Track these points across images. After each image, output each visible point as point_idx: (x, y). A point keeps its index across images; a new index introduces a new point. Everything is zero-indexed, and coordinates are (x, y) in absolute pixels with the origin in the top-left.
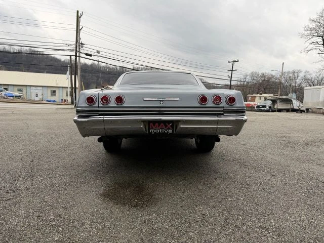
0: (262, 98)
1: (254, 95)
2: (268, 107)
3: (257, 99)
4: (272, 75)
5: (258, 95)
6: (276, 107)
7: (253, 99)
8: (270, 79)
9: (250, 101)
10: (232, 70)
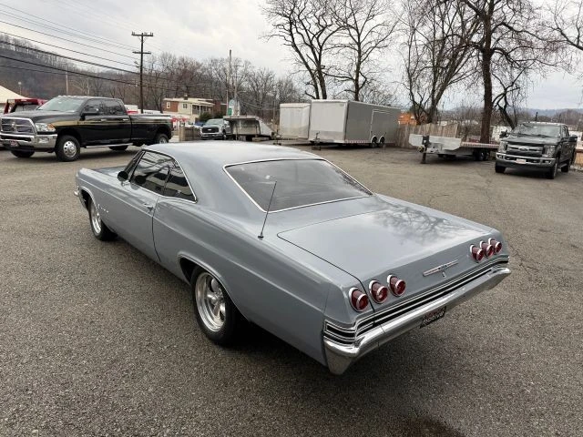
0: (189, 105)
1: (174, 99)
2: (220, 131)
3: (180, 107)
4: (197, 64)
5: (182, 100)
6: (235, 132)
7: (174, 108)
8: (194, 69)
9: (168, 110)
10: (142, 53)
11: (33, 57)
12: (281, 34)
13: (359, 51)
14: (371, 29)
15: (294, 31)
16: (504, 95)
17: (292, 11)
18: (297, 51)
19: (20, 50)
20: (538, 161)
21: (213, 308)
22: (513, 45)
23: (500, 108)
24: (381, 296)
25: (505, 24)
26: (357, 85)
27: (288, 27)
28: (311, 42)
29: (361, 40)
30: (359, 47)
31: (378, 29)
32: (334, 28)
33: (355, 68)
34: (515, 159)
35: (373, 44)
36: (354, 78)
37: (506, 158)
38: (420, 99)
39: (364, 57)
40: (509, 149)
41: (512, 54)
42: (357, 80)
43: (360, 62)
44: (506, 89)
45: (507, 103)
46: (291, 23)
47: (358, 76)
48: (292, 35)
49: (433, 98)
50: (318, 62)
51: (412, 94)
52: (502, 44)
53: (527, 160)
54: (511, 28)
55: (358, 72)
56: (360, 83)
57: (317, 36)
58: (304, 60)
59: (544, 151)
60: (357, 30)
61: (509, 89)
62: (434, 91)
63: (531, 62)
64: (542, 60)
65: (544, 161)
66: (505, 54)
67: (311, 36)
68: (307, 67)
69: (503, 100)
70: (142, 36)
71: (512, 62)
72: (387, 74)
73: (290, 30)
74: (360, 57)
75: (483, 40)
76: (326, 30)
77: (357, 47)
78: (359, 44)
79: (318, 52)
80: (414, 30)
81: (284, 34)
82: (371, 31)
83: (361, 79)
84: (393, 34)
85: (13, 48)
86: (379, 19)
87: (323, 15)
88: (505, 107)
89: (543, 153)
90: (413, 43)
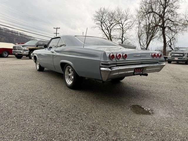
10: (56, 33)
11: (25, 37)
12: (98, 26)
13: (123, 30)
14: (126, 23)
15: (102, 25)
16: (170, 41)
17: (102, 19)
18: (103, 31)
19: (21, 35)
20: (182, 59)
21: (70, 78)
22: (172, 25)
23: (169, 46)
24: (119, 57)
25: (169, 19)
26: (122, 41)
27: (100, 24)
28: (108, 28)
29: (123, 27)
30: (123, 29)
31: (129, 23)
32: (115, 24)
33: (121, 35)
34: (174, 58)
35: (127, 28)
36: (121, 38)
37: (171, 58)
38: (143, 44)
39: (124, 32)
40: (172, 55)
41: (172, 28)
42: (122, 39)
43: (123, 34)
44: (170, 39)
45: (171, 44)
46: (101, 23)
47: (122, 38)
48: (102, 26)
49: (147, 44)
50: (110, 35)
51: (140, 42)
52: (168, 25)
53: (178, 58)
54: (171, 21)
55: (122, 36)
56: (123, 40)
57: (109, 27)
58: (105, 34)
59: (184, 55)
60: (122, 24)
61: (171, 39)
62: (147, 41)
63: (178, 30)
64: (182, 29)
65: (184, 59)
66: (169, 28)
67: (108, 27)
68: (106, 36)
69: (170, 43)
70: (57, 28)
71: (172, 30)
72: (132, 37)
73: (101, 25)
74: (123, 32)
75: (162, 24)
76: (112, 25)
77: (122, 29)
78: (123, 28)
79: (110, 32)
80: (140, 23)
81: (99, 26)
82: (126, 24)
83: (124, 39)
84: (133, 25)
85: (19, 35)
86: (129, 21)
87: (111, 20)
88: (171, 45)
89: (184, 56)
90: (140, 27)
